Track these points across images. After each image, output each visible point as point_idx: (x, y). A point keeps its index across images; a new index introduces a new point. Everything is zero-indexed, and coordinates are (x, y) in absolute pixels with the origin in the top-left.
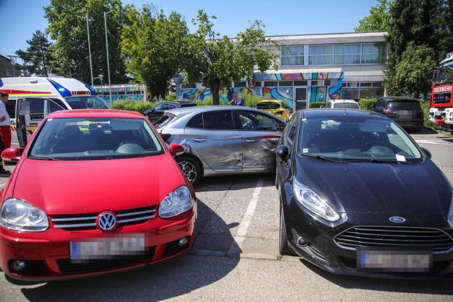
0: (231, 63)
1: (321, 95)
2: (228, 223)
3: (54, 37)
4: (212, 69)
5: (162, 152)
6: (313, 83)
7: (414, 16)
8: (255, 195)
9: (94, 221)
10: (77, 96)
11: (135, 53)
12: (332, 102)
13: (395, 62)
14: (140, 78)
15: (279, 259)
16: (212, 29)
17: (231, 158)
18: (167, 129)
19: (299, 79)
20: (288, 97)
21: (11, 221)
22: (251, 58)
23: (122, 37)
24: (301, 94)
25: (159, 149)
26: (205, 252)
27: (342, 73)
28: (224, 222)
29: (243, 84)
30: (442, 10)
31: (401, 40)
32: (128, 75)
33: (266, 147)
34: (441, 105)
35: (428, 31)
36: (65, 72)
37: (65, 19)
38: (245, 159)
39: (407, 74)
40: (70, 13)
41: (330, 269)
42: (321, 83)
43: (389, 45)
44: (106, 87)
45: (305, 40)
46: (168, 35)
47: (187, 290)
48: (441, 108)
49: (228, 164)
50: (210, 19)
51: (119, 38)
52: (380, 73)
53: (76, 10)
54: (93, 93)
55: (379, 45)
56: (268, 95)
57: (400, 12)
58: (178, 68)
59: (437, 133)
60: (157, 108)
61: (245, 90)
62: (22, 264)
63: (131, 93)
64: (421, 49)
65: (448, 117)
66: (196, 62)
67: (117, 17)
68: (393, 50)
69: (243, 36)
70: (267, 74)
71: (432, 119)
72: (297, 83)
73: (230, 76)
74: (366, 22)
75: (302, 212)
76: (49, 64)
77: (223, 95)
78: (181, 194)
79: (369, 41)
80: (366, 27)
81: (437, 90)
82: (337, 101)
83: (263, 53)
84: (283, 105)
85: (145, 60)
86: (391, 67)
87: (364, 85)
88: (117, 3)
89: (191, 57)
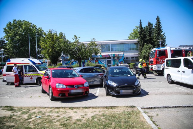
0: (86, 52)
1: (116, 62)
2: (93, 94)
3: (7, 40)
4: (79, 55)
6: (113, 58)
7: (146, 35)
9: (74, 87)
10: (38, 64)
11: (46, 48)
12: (120, 65)
13: (141, 50)
15: (106, 96)
16: (79, 41)
17: (91, 81)
19: (108, 57)
20: (104, 63)
22: (92, 51)
24: (109, 62)
25: (78, 76)
27: (123, 54)
31: (142, 42)
33: (100, 77)
34: (152, 64)
35: (151, 39)
37: (13, 33)
38: (95, 81)
39: (145, 54)
40: (15, 31)
41: (115, 94)
42: (116, 58)
43: (139, 44)
45: (110, 42)
50: (78, 38)
52: (137, 53)
53: (18, 29)
55: (135, 44)
56: (97, 63)
57: (141, 33)
59: (154, 73)
61: (89, 61)
62: (61, 95)
64: (149, 46)
66: (73, 52)
68: (141, 46)
72: (108, 58)
73: (85, 56)
74: (132, 34)
79: (132, 42)
81: (150, 60)
82: (121, 64)
83: (96, 49)
84: (103, 66)
85: (50, 50)
86: (140, 52)
87: (132, 58)
88: (35, 26)
89: (71, 50)
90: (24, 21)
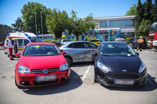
0: (82, 27)
1: (113, 37)
2: (80, 75)
3: (24, 19)
4: (76, 29)
5: (60, 54)
6: (110, 33)
7: (144, 10)
8: (89, 68)
9: (42, 71)
10: (33, 38)
11: (51, 24)
12: (116, 39)
13: (138, 26)
14: (52, 32)
15: (93, 84)
16: (76, 16)
17: (81, 57)
18: (62, 48)
20: (102, 38)
21: (21, 71)
22: (89, 25)
23: (47, 19)
24: (106, 37)
25: (59, 53)
26: (73, 82)
27: (120, 30)
28: (78, 75)
29: (87, 34)
30: (154, 8)
31: (140, 18)
32: (48, 31)
33: (92, 53)
34: (152, 40)
35: (150, 15)
36: (27, 30)
37: (27, 13)
38: (86, 57)
39: (142, 30)
40: (29, 11)
41: (107, 85)
42: (113, 33)
43: (136, 20)
44: (41, 35)
45: (108, 19)
46: (62, 18)
47: (67, 90)
48: (152, 41)
49: (80, 59)
50: (76, 13)
51: (45, 19)
52: (133, 29)
53: (31, 10)
54: (38, 37)
55: (133, 20)
56: (95, 37)
57: (139, 9)
58: (65, 29)
60: (58, 42)
61: (88, 36)
62: (23, 82)
63: (49, 37)
64: (147, 21)
65: (154, 43)
66: (71, 27)
67: (45, 12)
68: (138, 21)
69: (86, 18)
70: (95, 30)
71: (149, 44)
72: (105, 33)
73: (82, 31)
74: (129, 12)
75: (100, 70)
76: (22, 28)
77: (80, 37)
78: (66, 65)
79: (129, 18)
80: (129, 14)
81: (150, 35)
82: (118, 39)
83: (93, 24)
84: (100, 41)
85: (54, 26)
86: (137, 27)
87: (128, 33)
88: (45, 7)
89: (69, 25)
90: (36, 3)
